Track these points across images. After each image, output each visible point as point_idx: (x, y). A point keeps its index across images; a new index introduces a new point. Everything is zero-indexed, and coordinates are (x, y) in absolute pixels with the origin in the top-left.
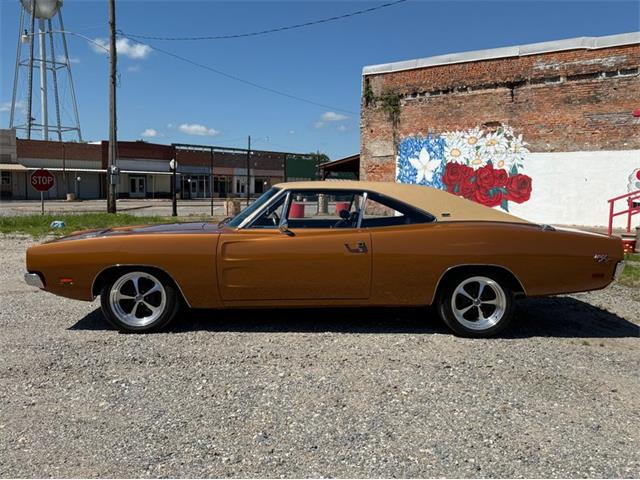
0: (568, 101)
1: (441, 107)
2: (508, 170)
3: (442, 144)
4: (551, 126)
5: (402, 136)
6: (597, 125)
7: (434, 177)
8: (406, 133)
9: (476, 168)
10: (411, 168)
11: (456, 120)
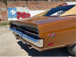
0: (34, 4)
1: (15, 3)
2: (27, 13)
3: (16, 9)
4: (32, 7)
5: (8, 7)
6: (38, 7)
7: (15, 14)
8: (9, 7)
9: (22, 12)
10: (11, 13)
11: (18, 5)
